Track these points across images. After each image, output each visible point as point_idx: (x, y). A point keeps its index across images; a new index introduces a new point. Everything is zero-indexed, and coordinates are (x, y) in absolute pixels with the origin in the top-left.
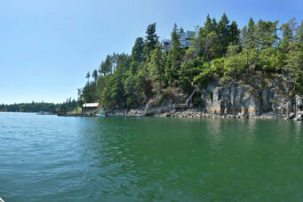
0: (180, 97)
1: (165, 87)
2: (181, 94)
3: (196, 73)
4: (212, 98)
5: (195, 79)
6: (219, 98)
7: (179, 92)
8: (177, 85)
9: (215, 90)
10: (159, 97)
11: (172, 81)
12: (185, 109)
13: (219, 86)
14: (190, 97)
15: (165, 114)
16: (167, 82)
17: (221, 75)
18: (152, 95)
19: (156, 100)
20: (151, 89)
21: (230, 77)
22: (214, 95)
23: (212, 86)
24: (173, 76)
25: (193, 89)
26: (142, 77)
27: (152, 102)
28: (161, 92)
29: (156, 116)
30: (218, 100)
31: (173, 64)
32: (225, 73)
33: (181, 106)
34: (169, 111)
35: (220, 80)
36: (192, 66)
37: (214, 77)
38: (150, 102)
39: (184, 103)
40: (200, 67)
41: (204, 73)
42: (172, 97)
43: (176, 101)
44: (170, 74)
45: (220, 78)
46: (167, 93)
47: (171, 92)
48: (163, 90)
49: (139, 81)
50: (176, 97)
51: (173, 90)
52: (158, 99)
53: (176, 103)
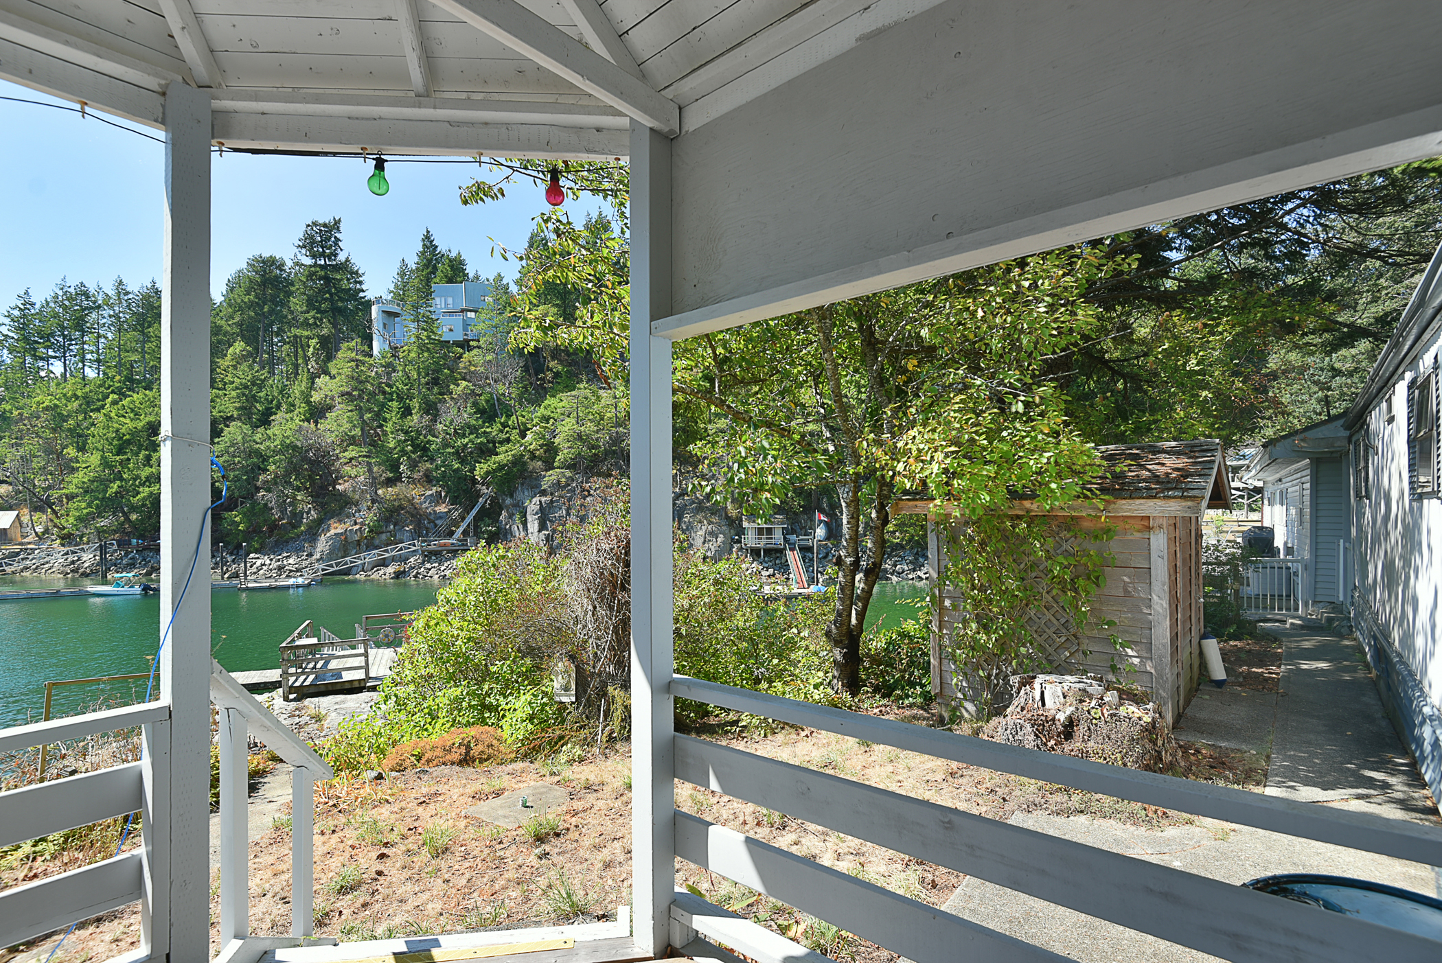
0: (440, 516)
1: (390, 482)
2: (442, 509)
3: (487, 450)
4: (525, 524)
5: (481, 469)
6: (542, 527)
7: (437, 499)
8: (428, 479)
9: (533, 506)
10: (367, 516)
11: (413, 466)
12: (454, 553)
13: (543, 493)
14: (470, 518)
15: (391, 570)
16: (395, 466)
17: (549, 466)
18: (342, 508)
19: (357, 527)
20: (335, 482)
21: (568, 473)
22: (530, 518)
23: (526, 493)
24: (418, 445)
25: (478, 495)
26: (297, 446)
27: (339, 531)
28: (373, 501)
29: (361, 577)
30: (540, 531)
31: (415, 404)
32: (558, 458)
33: (440, 545)
34: (404, 559)
35: (545, 476)
36: (474, 430)
37: (531, 467)
38: (333, 532)
39: (451, 534)
40: (501, 424)
41: (504, 456)
42: (412, 516)
43: (427, 529)
44: (406, 441)
45: (547, 471)
46: (396, 504)
47: (409, 501)
48: (380, 492)
49: (281, 460)
50: (427, 516)
51: (418, 494)
52: (363, 524)
53: (427, 534)
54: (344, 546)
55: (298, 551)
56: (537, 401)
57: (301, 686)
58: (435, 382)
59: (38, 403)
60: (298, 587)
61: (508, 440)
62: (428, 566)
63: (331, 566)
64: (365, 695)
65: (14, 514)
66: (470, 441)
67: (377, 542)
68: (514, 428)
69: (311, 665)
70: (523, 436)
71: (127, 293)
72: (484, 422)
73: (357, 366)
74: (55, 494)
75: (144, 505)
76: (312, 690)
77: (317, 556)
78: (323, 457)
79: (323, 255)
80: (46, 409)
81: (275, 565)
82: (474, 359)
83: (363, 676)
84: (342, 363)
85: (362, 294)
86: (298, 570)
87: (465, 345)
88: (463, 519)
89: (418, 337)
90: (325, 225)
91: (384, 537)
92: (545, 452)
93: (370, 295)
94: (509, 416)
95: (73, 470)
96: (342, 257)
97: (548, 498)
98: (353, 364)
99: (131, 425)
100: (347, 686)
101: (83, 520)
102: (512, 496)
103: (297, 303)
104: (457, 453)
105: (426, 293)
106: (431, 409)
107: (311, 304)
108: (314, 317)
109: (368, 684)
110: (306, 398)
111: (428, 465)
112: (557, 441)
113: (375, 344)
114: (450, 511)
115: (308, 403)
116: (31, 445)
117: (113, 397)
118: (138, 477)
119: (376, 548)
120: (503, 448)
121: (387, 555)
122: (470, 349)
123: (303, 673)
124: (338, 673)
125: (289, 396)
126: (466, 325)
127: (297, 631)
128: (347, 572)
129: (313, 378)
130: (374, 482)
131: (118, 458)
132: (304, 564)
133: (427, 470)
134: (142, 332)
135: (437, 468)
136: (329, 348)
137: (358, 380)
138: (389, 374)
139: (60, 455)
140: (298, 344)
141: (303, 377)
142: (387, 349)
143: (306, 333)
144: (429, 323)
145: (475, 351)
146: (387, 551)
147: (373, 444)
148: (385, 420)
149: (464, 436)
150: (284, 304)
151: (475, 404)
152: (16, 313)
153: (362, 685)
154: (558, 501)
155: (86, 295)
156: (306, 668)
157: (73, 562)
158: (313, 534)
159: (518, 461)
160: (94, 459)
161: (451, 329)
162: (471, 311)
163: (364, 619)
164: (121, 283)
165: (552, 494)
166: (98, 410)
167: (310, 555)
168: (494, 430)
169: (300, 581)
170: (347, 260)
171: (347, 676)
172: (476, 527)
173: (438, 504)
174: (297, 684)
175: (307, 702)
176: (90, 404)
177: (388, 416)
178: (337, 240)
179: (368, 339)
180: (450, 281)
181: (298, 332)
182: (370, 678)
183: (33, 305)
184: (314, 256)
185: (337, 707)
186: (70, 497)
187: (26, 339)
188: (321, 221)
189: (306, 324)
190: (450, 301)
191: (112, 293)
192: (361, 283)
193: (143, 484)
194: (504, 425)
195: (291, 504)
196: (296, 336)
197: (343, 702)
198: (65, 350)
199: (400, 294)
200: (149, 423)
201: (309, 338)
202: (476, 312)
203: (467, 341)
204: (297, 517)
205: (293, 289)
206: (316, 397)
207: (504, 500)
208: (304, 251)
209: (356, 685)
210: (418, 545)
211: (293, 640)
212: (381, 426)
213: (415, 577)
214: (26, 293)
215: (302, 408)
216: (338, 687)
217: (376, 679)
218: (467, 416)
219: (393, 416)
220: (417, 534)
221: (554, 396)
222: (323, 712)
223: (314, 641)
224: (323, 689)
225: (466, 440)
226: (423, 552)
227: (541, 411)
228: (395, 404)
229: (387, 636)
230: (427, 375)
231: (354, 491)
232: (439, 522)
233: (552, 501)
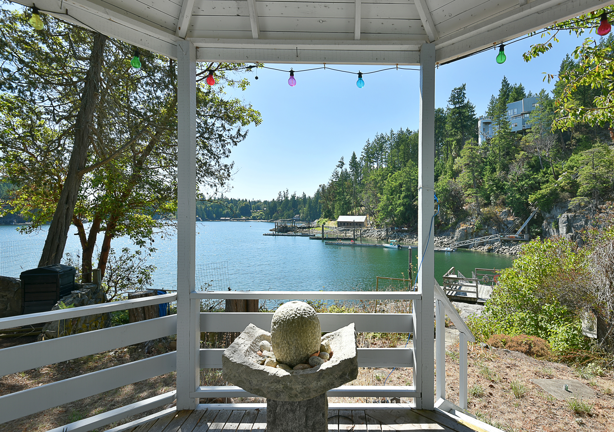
0: (510, 222)
1: (486, 205)
2: (511, 219)
3: (535, 187)
4: (557, 228)
5: (531, 198)
6: (569, 231)
7: (508, 214)
8: (504, 204)
9: (563, 218)
10: (475, 221)
11: (497, 197)
12: (517, 242)
13: (569, 211)
14: (525, 224)
15: (486, 247)
16: (488, 198)
17: (573, 194)
18: (465, 218)
19: (471, 226)
20: (462, 205)
21: (586, 199)
22: (560, 225)
23: (558, 211)
24: (499, 187)
25: (530, 212)
26: (447, 190)
27: (464, 228)
28: (478, 214)
29: (473, 249)
30: (567, 233)
31: (498, 166)
32: (579, 190)
33: (509, 237)
34: (492, 243)
35: (570, 201)
36: (528, 177)
37: (562, 196)
38: (461, 228)
39: (515, 232)
40: (544, 172)
41: (545, 190)
42: (496, 222)
43: (503, 229)
44: (493, 185)
45: (572, 198)
46: (489, 216)
47: (495, 214)
48: (481, 210)
49: (442, 196)
50: (503, 222)
51: (499, 211)
52: (474, 225)
53: (503, 231)
54: (466, 235)
55: (448, 235)
56: (565, 157)
57: (451, 295)
58: (508, 154)
59: (371, 178)
60: (448, 251)
61: (547, 181)
62: (504, 247)
63: (461, 243)
64: (476, 306)
65: (366, 216)
66: (526, 183)
67: (480, 234)
68: (551, 174)
69: (454, 287)
70: (556, 178)
71: (394, 134)
72: (533, 172)
73: (472, 151)
74: (375, 210)
75: (398, 215)
76: (455, 298)
77: (455, 238)
78: (458, 194)
79: (458, 102)
80: (373, 180)
81: (439, 241)
82: (529, 139)
83: (476, 297)
84: (465, 151)
85: (474, 117)
86: (448, 244)
87: (523, 132)
88: (522, 224)
89: (499, 132)
90: (459, 89)
91: (483, 231)
92: (571, 187)
93: (477, 116)
94: (548, 168)
95: (380, 201)
96: (466, 101)
97: (572, 214)
98: (470, 150)
99: (395, 184)
100: (469, 300)
101: (382, 219)
102: (549, 212)
103: (448, 127)
104: (519, 190)
105: (503, 109)
106: (506, 168)
107: (453, 126)
108: (455, 132)
109: (478, 301)
110: (451, 167)
111: (504, 196)
112: (578, 180)
113: (480, 139)
114: (515, 220)
115: (452, 170)
116: (370, 192)
117: (390, 174)
118: (396, 204)
119: (480, 237)
120: (545, 186)
121: (484, 240)
122: (526, 134)
123: (451, 290)
124: (465, 293)
125: (445, 168)
126: (524, 121)
127: (449, 271)
128: (467, 247)
129: (454, 159)
130: (479, 205)
131: (391, 197)
132: (450, 241)
133: (503, 199)
134: (398, 148)
135: (508, 198)
136: (460, 144)
137: (472, 158)
138: (485, 153)
139: (376, 196)
140: (449, 144)
141: (450, 159)
142: (485, 141)
143: (451, 139)
144: (505, 124)
145: (529, 135)
146: (484, 238)
147: (478, 187)
148: (484, 175)
149: (522, 180)
150: (443, 128)
151: (528, 163)
152: (366, 148)
153: (475, 301)
154: (579, 216)
155: (383, 137)
156: (452, 288)
157: (379, 235)
158: (453, 229)
159: (553, 193)
160: (385, 197)
161: (515, 125)
162: (527, 113)
163: (475, 270)
164: (392, 131)
165: (575, 212)
166: (386, 179)
167: (453, 238)
168: (539, 176)
169: (449, 249)
170: (468, 102)
171: (469, 295)
172: (529, 229)
173: (508, 216)
174: (449, 294)
175: (453, 303)
176: (384, 178)
177: (485, 173)
178: (464, 94)
179: (476, 137)
180: (516, 100)
181: (448, 139)
182: (479, 298)
183: (370, 144)
184: (455, 104)
185: (465, 308)
186: (379, 211)
187: (368, 156)
188: (458, 88)
189: (452, 135)
190: (516, 110)
191: (389, 135)
192: (474, 111)
193: (398, 207)
194: (545, 173)
195: (446, 215)
196: (447, 141)
197: (467, 307)
198: (377, 158)
199: (491, 114)
200: (400, 183)
201: (452, 141)
202: (529, 113)
203: (524, 130)
204: (447, 220)
205: (447, 120)
206: (455, 167)
207: (545, 215)
208: (451, 103)
209: (473, 300)
210: (499, 236)
211: (448, 275)
212: (482, 178)
213: (498, 252)
214: (368, 140)
215: (449, 173)
216: (465, 299)
217: (481, 299)
218: (524, 170)
219: (487, 173)
220: (498, 231)
221: (577, 154)
222: (460, 309)
223: (455, 276)
224: (459, 299)
225: (524, 182)
226: (501, 240)
227: (568, 163)
228: (488, 167)
229: (485, 280)
230: (504, 151)
231: (470, 209)
232: (510, 226)
233: (575, 216)
